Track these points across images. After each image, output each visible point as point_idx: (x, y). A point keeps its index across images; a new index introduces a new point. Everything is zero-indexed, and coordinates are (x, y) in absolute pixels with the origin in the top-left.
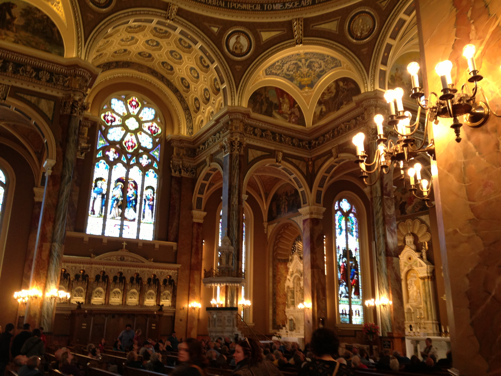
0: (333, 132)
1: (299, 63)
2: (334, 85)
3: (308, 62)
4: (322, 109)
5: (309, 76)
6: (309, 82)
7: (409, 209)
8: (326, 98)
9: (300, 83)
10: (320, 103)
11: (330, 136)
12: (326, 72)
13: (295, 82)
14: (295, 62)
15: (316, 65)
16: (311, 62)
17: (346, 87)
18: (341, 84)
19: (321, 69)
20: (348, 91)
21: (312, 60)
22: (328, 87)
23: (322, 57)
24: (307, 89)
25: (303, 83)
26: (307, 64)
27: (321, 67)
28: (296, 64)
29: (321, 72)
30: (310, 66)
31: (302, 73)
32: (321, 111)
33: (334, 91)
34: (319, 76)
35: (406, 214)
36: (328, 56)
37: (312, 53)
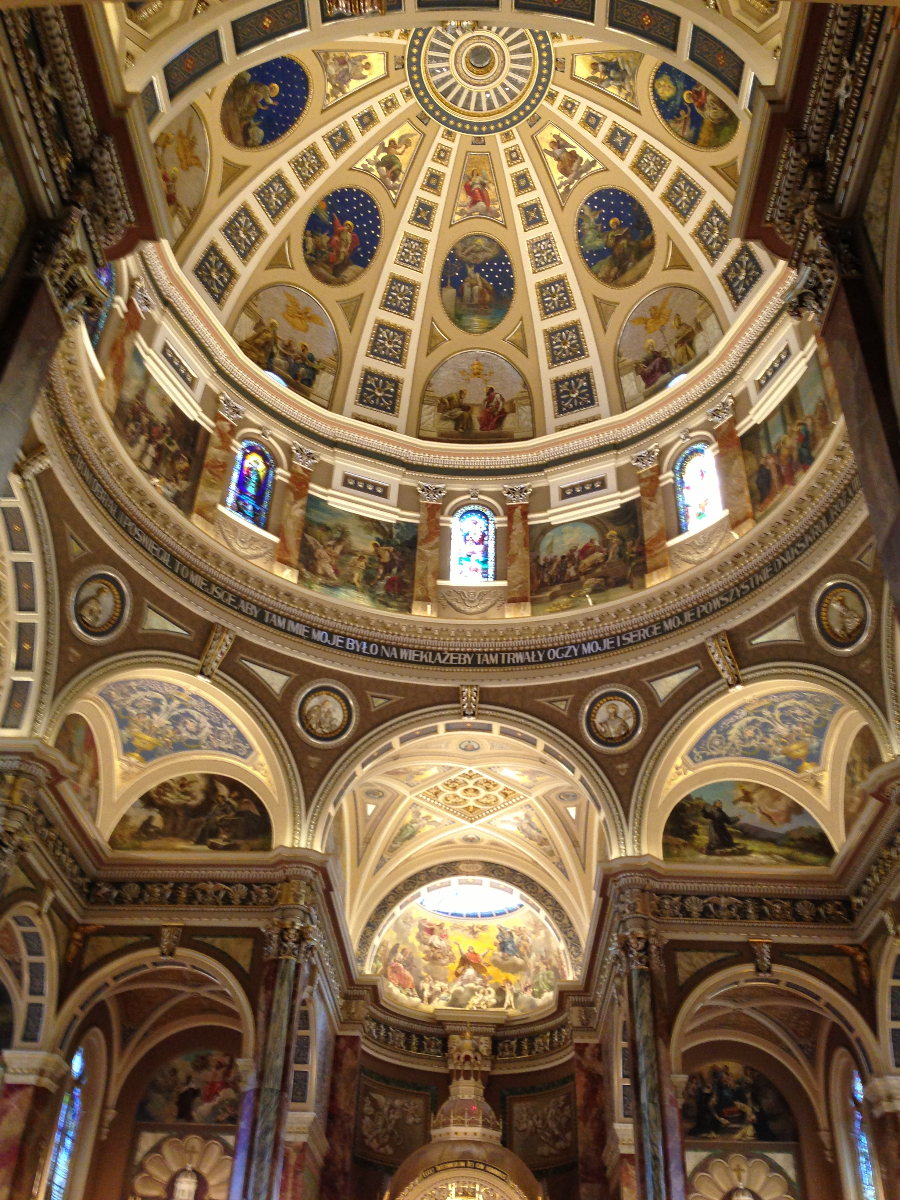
0: (174, 888)
1: (164, 703)
2: (202, 784)
3: (182, 711)
4: (150, 819)
5: (157, 736)
6: (149, 747)
7: (202, 1109)
8: (171, 798)
9: (130, 740)
10: (148, 800)
11: (162, 895)
12: (200, 748)
13: (125, 733)
14: (161, 696)
15: (191, 725)
16: (187, 715)
17: (234, 803)
18: (223, 790)
19: (194, 737)
20: (239, 814)
21: (192, 712)
22: (183, 779)
23: (219, 719)
24: (133, 759)
25: (137, 743)
26: (175, 713)
27: (197, 733)
28: (158, 701)
29: (189, 741)
30: (175, 720)
31: (151, 723)
32: (147, 824)
33: (200, 797)
34: (179, 746)
35: (190, 1118)
36: (233, 725)
37: (206, 702)
